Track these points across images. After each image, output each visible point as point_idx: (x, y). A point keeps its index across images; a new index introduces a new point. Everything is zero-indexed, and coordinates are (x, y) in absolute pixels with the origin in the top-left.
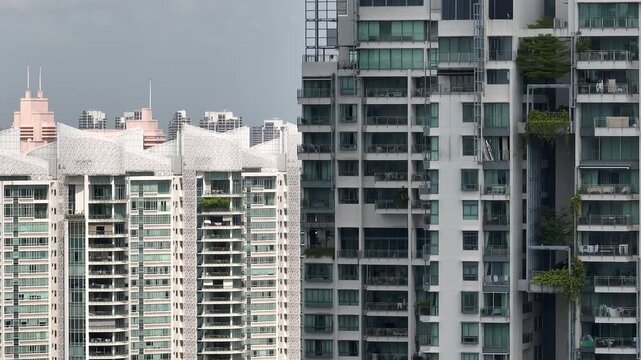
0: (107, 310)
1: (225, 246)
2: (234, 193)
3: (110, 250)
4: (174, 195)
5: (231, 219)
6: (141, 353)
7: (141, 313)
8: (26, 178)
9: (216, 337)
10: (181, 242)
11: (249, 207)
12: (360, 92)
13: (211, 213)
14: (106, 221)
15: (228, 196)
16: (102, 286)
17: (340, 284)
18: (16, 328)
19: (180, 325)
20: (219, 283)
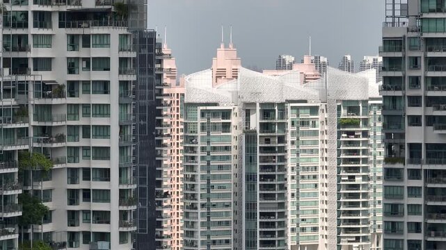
0: (272, 196)
1: (356, 152)
2: (363, 115)
3: (274, 155)
4: (321, 116)
5: (360, 133)
6: (298, 226)
7: (298, 198)
8: (216, 104)
9: (350, 216)
10: (326, 149)
11: (375, 125)
12: (423, 48)
13: (346, 129)
14: (272, 134)
15: (359, 117)
16: (269, 180)
17: (408, 183)
18: (208, 209)
19: (325, 207)
20: (352, 178)
